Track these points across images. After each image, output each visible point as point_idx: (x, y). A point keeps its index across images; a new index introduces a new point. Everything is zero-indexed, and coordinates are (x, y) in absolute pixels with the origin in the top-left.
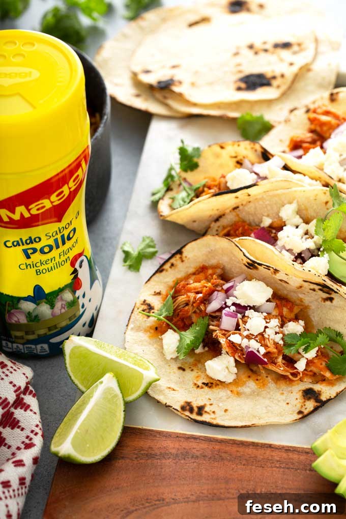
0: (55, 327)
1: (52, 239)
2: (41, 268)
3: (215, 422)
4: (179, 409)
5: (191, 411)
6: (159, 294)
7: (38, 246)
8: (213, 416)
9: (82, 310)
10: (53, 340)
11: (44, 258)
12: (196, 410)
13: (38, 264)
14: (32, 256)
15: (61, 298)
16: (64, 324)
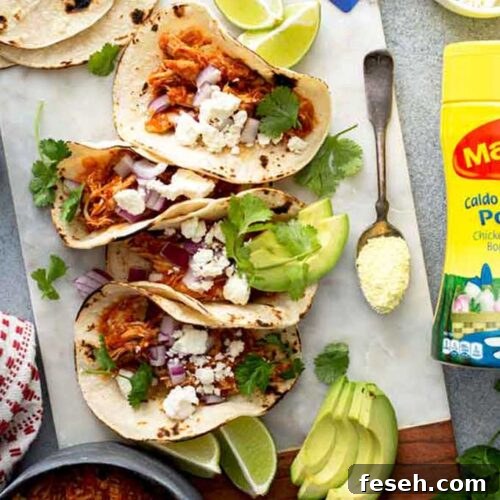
3: (192, 434)
4: (156, 438)
5: (168, 434)
6: (93, 327)
8: (188, 430)
12: (171, 432)
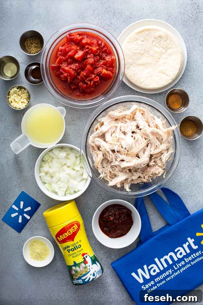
0: (82, 274)
1: (73, 247)
2: (73, 255)
7: (70, 248)
9: (89, 270)
10: (83, 278)
11: (73, 252)
13: (72, 254)
14: (70, 252)
15: (81, 265)
16: (84, 273)
